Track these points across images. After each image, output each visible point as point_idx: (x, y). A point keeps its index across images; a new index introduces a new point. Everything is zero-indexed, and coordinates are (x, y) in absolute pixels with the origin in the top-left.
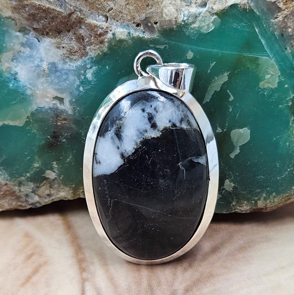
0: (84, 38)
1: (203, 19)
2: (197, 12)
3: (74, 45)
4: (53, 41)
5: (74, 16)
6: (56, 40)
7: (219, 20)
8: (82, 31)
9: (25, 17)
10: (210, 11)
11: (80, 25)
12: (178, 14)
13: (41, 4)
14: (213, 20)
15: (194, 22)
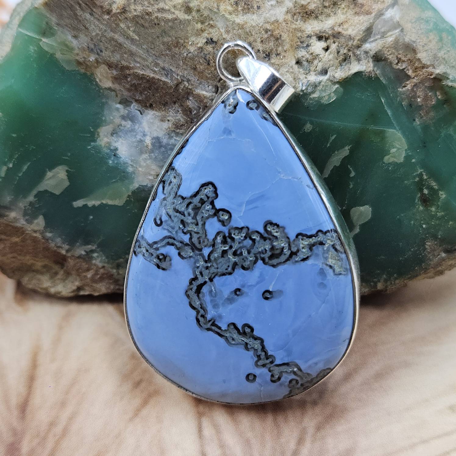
0: (192, 110)
1: (323, 89)
2: (317, 81)
3: (180, 117)
4: (158, 114)
5: (181, 86)
6: (161, 112)
7: (341, 90)
8: (191, 103)
9: (126, 89)
10: (331, 80)
11: (188, 96)
12: (296, 84)
13: (145, 74)
14: (334, 90)
15: (313, 92)
